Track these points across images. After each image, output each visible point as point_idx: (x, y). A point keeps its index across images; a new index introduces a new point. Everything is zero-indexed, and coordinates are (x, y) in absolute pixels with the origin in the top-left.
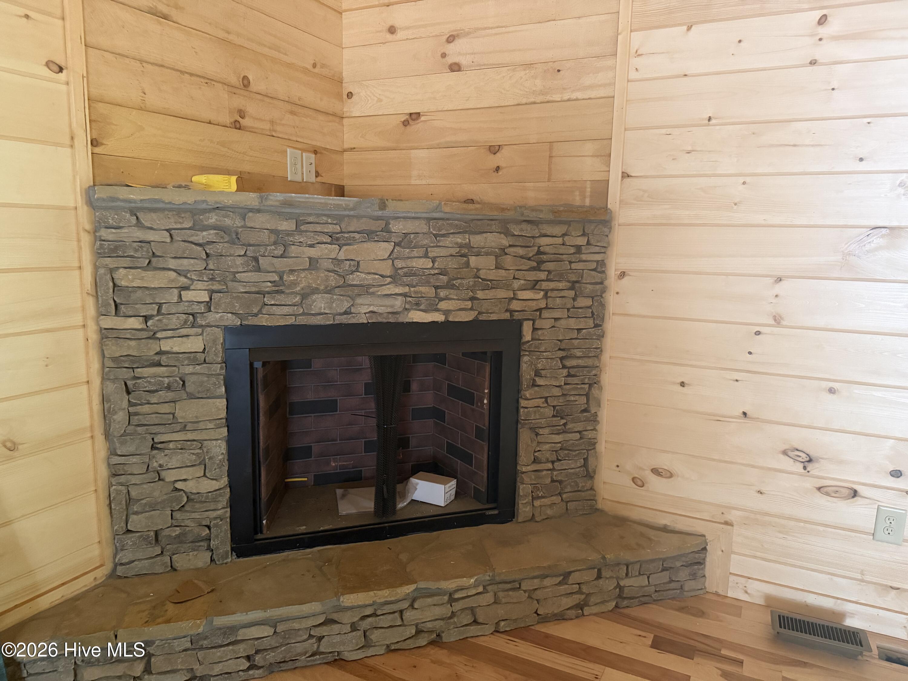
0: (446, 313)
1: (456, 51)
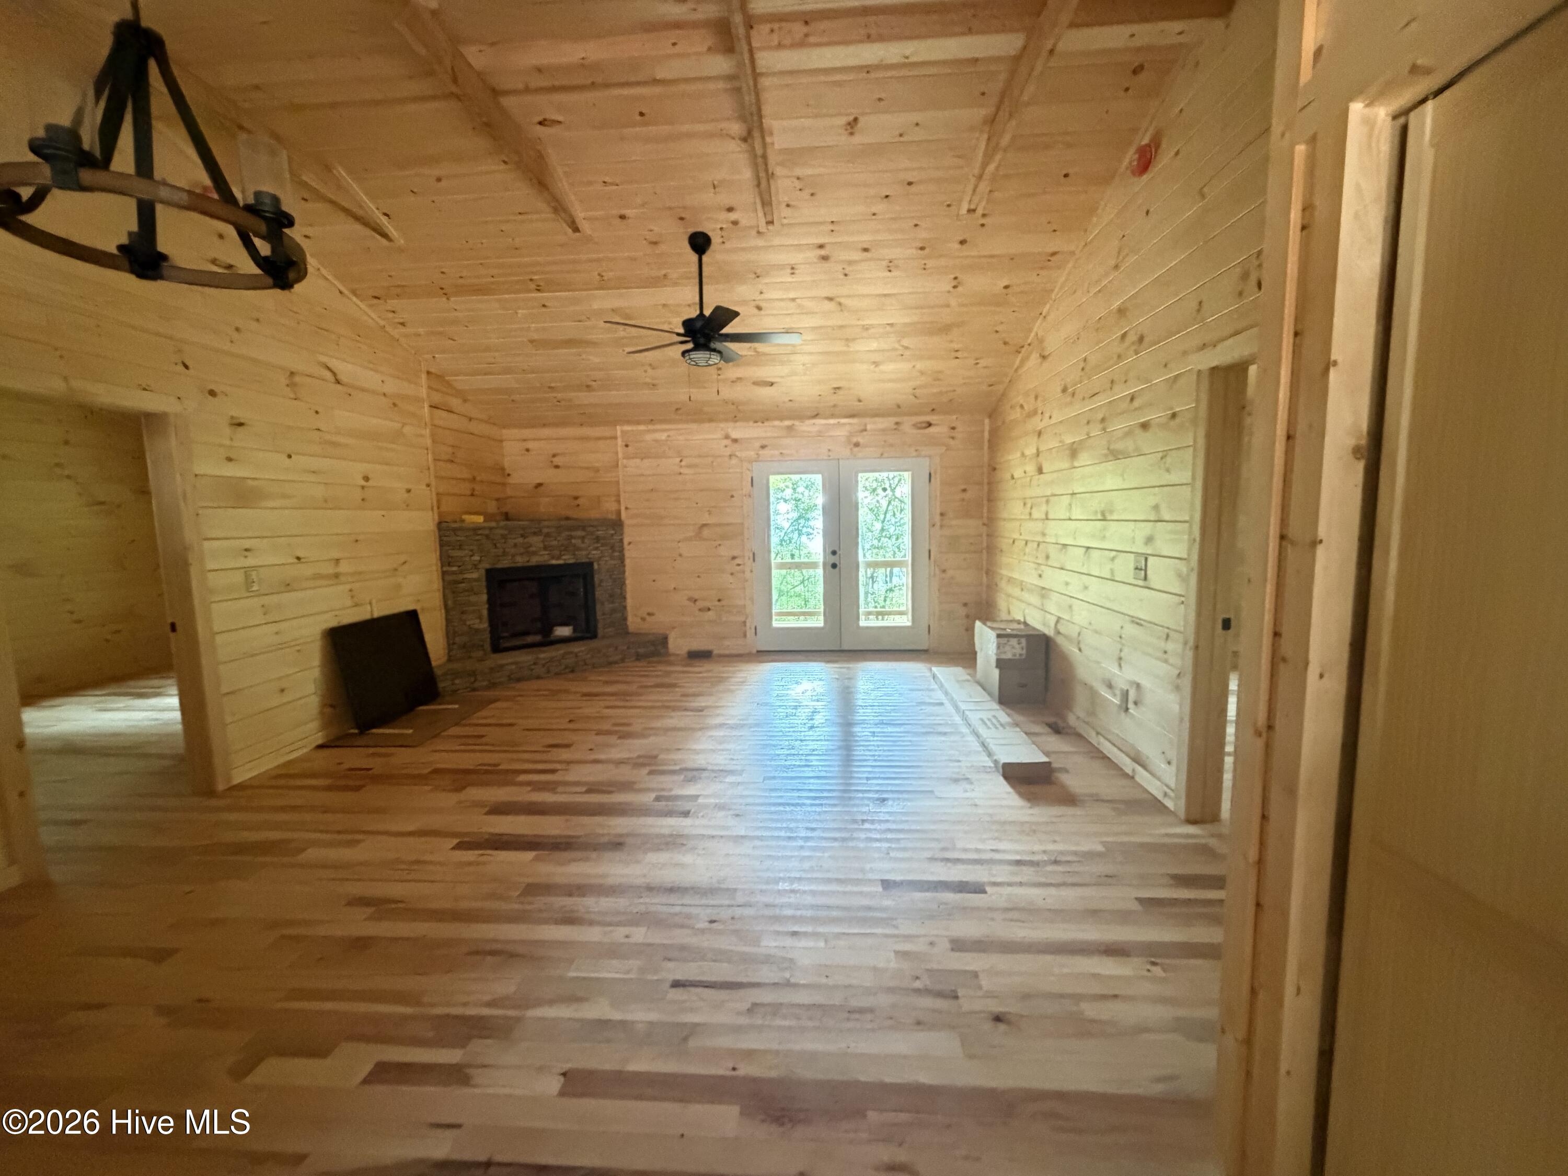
0: (565, 560)
1: (557, 461)
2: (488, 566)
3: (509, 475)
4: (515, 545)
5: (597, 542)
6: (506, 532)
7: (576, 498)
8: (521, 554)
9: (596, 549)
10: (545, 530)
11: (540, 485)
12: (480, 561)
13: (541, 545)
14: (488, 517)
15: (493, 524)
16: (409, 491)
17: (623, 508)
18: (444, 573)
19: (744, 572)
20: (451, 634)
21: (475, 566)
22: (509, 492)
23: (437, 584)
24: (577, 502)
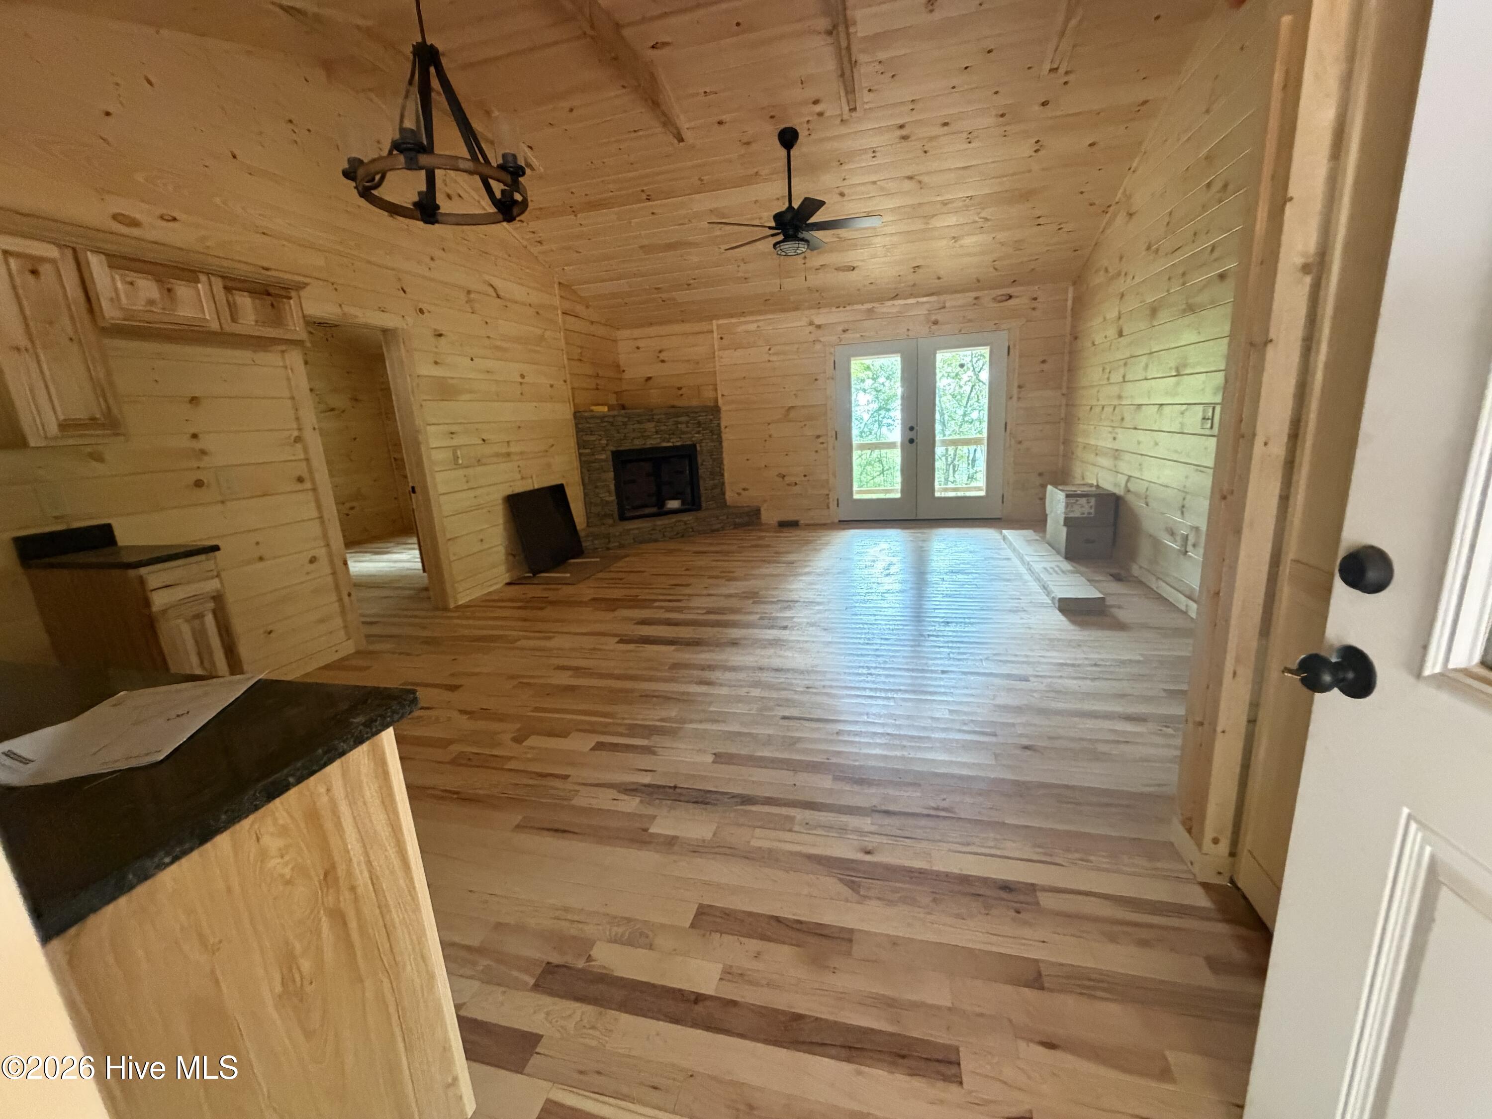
0: (673, 442)
1: (663, 356)
2: (614, 449)
3: (624, 371)
4: (634, 430)
5: (699, 427)
6: (626, 420)
7: (680, 389)
8: (638, 438)
9: (698, 433)
10: (656, 417)
11: (649, 378)
12: (607, 445)
13: (654, 430)
14: (611, 408)
15: (615, 413)
16: (552, 386)
17: (719, 396)
18: (580, 455)
19: (826, 449)
20: (588, 504)
21: (604, 449)
22: (625, 387)
23: (576, 464)
24: (680, 392)
